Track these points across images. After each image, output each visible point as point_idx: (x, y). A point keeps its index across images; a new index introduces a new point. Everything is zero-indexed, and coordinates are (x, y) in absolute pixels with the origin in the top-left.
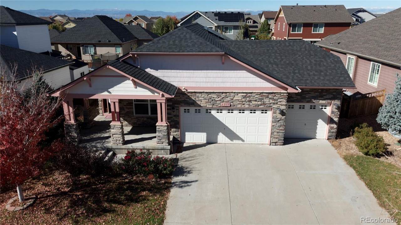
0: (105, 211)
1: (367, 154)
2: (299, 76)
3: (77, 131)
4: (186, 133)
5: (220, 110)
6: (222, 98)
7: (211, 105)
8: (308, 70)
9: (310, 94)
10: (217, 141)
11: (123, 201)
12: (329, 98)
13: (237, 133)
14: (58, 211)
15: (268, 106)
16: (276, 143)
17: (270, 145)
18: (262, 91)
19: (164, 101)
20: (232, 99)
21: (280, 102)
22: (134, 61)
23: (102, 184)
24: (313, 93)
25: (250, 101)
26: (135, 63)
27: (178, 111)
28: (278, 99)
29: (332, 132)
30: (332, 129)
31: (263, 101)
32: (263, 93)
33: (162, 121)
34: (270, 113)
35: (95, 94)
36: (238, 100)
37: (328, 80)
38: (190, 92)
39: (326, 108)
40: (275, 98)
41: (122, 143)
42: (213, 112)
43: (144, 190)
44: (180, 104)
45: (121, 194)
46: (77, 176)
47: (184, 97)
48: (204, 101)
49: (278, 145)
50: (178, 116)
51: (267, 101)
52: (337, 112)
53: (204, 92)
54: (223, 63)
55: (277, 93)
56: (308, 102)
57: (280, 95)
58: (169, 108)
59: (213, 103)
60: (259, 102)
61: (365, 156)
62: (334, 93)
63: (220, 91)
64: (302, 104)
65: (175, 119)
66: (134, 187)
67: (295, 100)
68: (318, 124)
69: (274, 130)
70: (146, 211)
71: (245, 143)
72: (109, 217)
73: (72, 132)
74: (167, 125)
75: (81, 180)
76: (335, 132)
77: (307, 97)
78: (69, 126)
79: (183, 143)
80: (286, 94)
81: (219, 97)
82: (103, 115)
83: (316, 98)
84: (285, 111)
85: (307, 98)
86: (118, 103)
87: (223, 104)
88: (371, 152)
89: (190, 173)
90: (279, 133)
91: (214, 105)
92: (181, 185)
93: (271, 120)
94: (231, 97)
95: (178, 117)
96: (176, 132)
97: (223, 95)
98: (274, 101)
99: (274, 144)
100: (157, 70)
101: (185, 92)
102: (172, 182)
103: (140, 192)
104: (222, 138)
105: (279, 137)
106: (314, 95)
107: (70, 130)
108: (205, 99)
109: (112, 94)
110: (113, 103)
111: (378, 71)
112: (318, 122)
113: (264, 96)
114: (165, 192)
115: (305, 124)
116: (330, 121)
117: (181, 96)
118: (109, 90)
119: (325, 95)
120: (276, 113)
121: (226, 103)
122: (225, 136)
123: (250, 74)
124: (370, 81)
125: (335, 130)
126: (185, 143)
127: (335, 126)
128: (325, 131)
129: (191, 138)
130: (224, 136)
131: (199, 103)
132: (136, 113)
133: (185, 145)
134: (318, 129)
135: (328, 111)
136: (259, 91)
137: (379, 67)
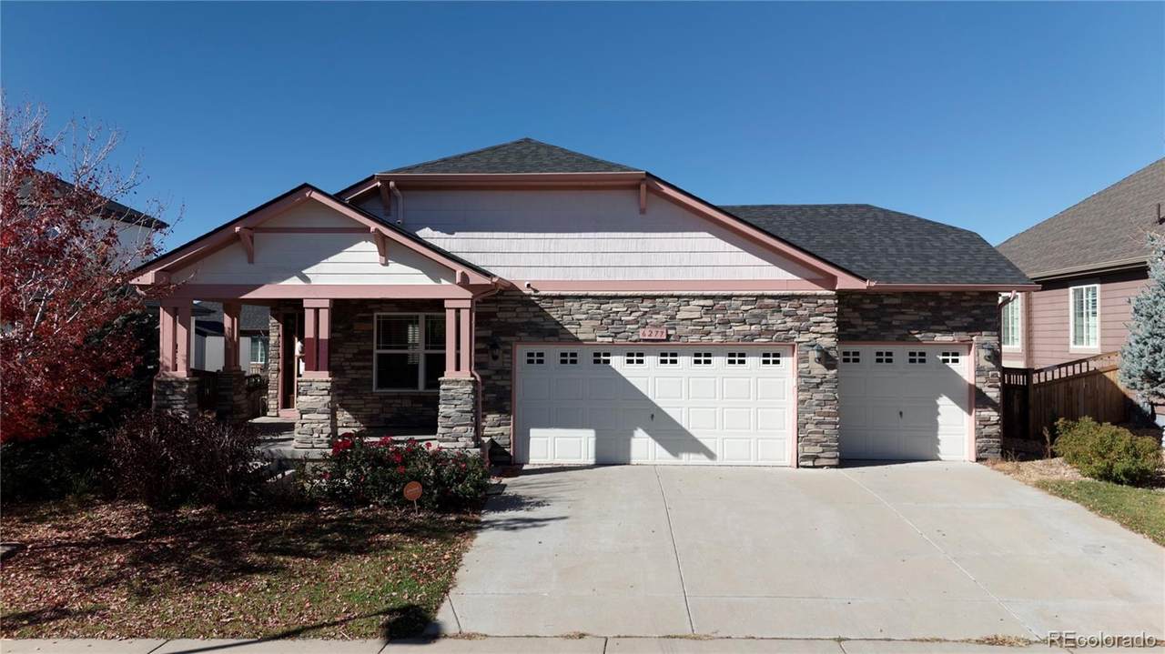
1: (1107, 476)
3: (190, 402)
4: (533, 432)
5: (635, 356)
6: (643, 315)
7: (609, 336)
8: (892, 255)
9: (903, 313)
10: (629, 459)
12: (960, 325)
13: (691, 431)
15: (783, 336)
16: (815, 458)
17: (798, 466)
18: (761, 292)
19: (468, 303)
20: (673, 318)
21: (818, 323)
24: (911, 311)
25: (726, 323)
27: (509, 356)
28: (810, 316)
29: (986, 436)
30: (985, 426)
31: (764, 322)
32: (762, 297)
33: (458, 368)
34: (788, 363)
36: (692, 319)
37: (950, 273)
38: (545, 297)
39: (956, 361)
40: (799, 312)
41: (328, 442)
42: (617, 362)
43: (390, 531)
44: (514, 335)
45: (309, 539)
46: (169, 510)
47: (527, 311)
48: (587, 325)
49: (822, 467)
50: (507, 373)
51: (776, 321)
52: (992, 370)
53: (587, 297)
54: (643, 211)
55: (806, 296)
56: (903, 339)
57: (815, 305)
58: (482, 346)
59: (614, 330)
60: (753, 327)
61: (1103, 483)
62: (975, 312)
63: (635, 293)
64: (884, 348)
65: (498, 383)
66: (354, 527)
67: (860, 332)
68: (940, 410)
69: (807, 416)
70: (388, 569)
71: (718, 462)
72: (260, 581)
73: (176, 404)
74: (473, 379)
75: (182, 518)
76: (995, 437)
77: (895, 323)
78: (169, 385)
79: (523, 465)
80: (832, 302)
81: (632, 312)
82: (278, 416)
83: (923, 326)
84: (833, 353)
85: (896, 327)
86: (327, 310)
87: (645, 333)
89: (544, 506)
90: (823, 426)
91: (618, 336)
92: (513, 526)
93: (795, 384)
94: (668, 310)
95: (508, 377)
96: (499, 426)
97: (644, 304)
98: (798, 324)
99: (810, 463)
100: (453, 233)
101: (530, 295)
102: (483, 520)
104: (643, 446)
105: (825, 439)
106: (917, 318)
107: (171, 398)
108: (591, 319)
109: (313, 283)
110: (313, 310)
111: (1094, 307)
112: (937, 406)
113: (767, 307)
114: (457, 538)
115: (901, 413)
116: (976, 399)
117: (518, 310)
118: (304, 272)
119: (948, 318)
120: (808, 362)
121: (654, 330)
122: (653, 441)
123: (723, 242)
124: (1075, 343)
125: (995, 430)
126: (528, 463)
127: (994, 416)
128: (966, 437)
129: (547, 446)
130: (651, 440)
131: (573, 331)
132: (380, 385)
133: (526, 467)
134: (941, 427)
135: (965, 368)
136: (751, 293)
137: (1094, 294)
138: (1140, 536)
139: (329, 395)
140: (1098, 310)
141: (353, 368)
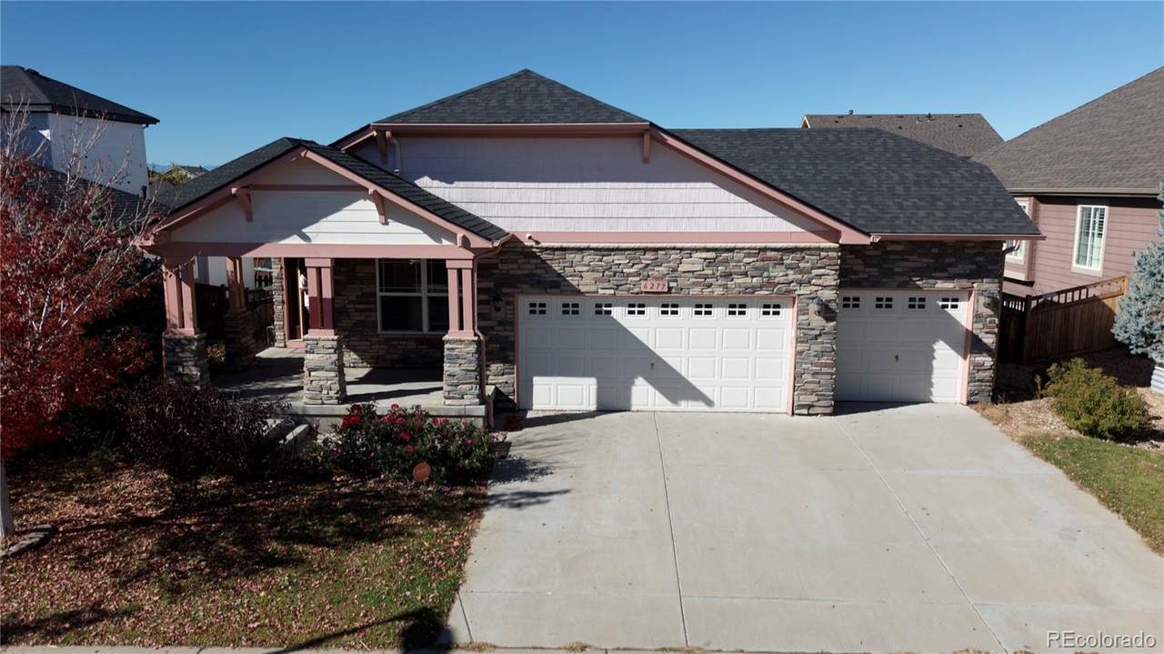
0: (271, 561)
1: (1093, 431)
2: (872, 210)
3: (200, 359)
4: (536, 380)
5: (636, 306)
6: (645, 267)
7: (611, 288)
8: (899, 196)
9: (907, 260)
10: (630, 406)
11: (331, 537)
12: (962, 272)
13: (690, 379)
14: (118, 564)
15: (784, 289)
16: (809, 407)
17: (793, 414)
18: (763, 245)
19: (470, 264)
20: (675, 270)
21: (820, 276)
22: (384, 156)
23: (268, 498)
24: (914, 257)
25: (728, 275)
26: (385, 162)
27: (512, 307)
28: (812, 268)
29: (979, 381)
30: (979, 371)
31: (766, 274)
32: (765, 249)
33: (461, 327)
34: (788, 315)
35: (262, 244)
36: (693, 272)
37: (956, 219)
38: (547, 249)
39: (956, 307)
40: (802, 265)
41: (337, 398)
42: (619, 313)
43: (401, 511)
44: (515, 287)
45: (326, 521)
46: (189, 480)
47: (529, 263)
48: (588, 277)
49: (817, 415)
50: (511, 323)
51: (778, 274)
52: (991, 316)
53: (589, 249)
54: (646, 161)
55: (809, 249)
56: (903, 286)
57: (818, 258)
58: (484, 297)
59: (615, 283)
60: (754, 280)
61: (1087, 438)
62: (978, 259)
63: (637, 245)
64: (884, 294)
65: (501, 333)
66: (366, 505)
67: (862, 279)
68: (935, 355)
69: (804, 366)
70: (402, 561)
71: (715, 408)
72: (282, 576)
73: (186, 361)
74: (476, 338)
75: (202, 490)
76: (988, 381)
77: (897, 270)
78: (178, 342)
79: (526, 411)
80: (834, 254)
81: (633, 265)
82: (285, 346)
83: (926, 273)
84: (833, 306)
85: (898, 273)
86: (329, 270)
87: (647, 286)
88: (1105, 424)
89: (547, 474)
90: (820, 376)
91: (620, 288)
92: (517, 502)
93: (794, 335)
94: (670, 262)
95: (511, 328)
96: (503, 375)
97: (647, 256)
98: (799, 276)
99: (805, 411)
100: (452, 183)
101: (532, 247)
102: (490, 493)
103: (386, 515)
104: (643, 394)
105: (821, 388)
106: (919, 265)
107: (180, 355)
108: (593, 271)
109: (313, 242)
110: (315, 270)
111: (1101, 228)
112: (934, 351)
113: (770, 259)
114: (466, 518)
115: (897, 357)
116: (972, 345)
117: (519, 262)
118: (304, 230)
119: (950, 265)
120: (808, 314)
121: (656, 283)
122: (653, 389)
123: (727, 192)
124: (1078, 262)
125: (988, 374)
126: (531, 409)
127: (988, 361)
128: (959, 380)
129: (550, 393)
130: (651, 388)
131: (575, 283)
132: (385, 327)
133: (530, 415)
134: (936, 372)
135: (964, 314)
136: (754, 245)
137: (1102, 216)
138: (1115, 515)
139: (335, 353)
140: (1104, 232)
141: (357, 310)
